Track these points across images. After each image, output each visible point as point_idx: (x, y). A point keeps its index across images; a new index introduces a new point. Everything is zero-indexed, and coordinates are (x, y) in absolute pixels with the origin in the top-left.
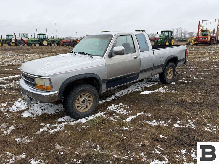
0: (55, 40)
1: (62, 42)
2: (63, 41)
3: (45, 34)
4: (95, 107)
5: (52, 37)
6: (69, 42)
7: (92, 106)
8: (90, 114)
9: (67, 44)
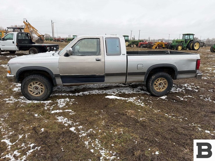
0: (135, 42)
1: (140, 43)
2: (142, 43)
3: (128, 36)
4: (46, 95)
5: (133, 39)
6: (147, 44)
7: (44, 94)
8: (40, 99)
9: (144, 45)
